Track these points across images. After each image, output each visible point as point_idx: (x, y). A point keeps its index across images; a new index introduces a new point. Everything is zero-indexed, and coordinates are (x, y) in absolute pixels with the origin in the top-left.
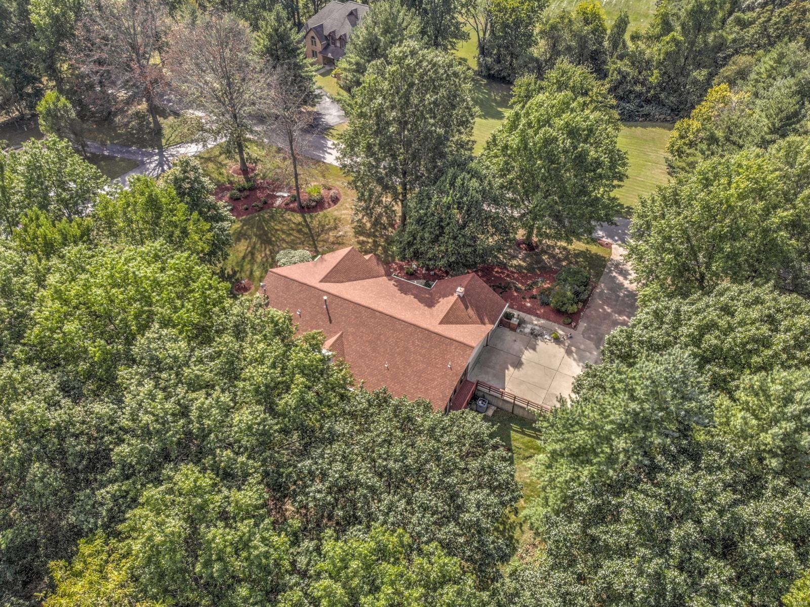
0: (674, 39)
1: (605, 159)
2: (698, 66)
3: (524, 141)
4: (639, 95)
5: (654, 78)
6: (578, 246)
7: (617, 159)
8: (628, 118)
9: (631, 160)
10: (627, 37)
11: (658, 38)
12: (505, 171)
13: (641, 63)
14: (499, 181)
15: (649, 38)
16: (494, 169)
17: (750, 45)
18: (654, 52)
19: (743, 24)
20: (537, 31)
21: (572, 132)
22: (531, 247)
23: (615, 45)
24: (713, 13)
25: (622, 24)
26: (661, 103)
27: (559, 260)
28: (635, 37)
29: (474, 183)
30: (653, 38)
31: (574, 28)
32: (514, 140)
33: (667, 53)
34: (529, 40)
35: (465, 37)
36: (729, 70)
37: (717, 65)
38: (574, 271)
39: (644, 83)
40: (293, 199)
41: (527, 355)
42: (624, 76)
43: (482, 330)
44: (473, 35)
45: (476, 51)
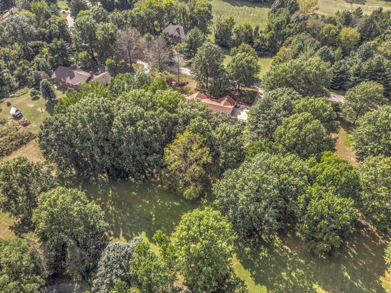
0: (272, 33)
1: (255, 67)
2: (279, 40)
3: (237, 64)
4: (264, 49)
5: (267, 44)
6: (250, 89)
7: (258, 68)
8: (261, 56)
9: (262, 68)
10: (259, 32)
11: (268, 32)
12: (233, 72)
13: (263, 40)
14: (232, 74)
15: (265, 32)
16: (230, 71)
17: (292, 34)
18: (267, 36)
19: (290, 27)
20: (233, 31)
21: (247, 61)
22: (239, 90)
23: (256, 35)
24: (282, 25)
25: (257, 28)
26: (270, 51)
27: (246, 93)
28: (261, 32)
29: (227, 75)
30: (266, 32)
31: (244, 30)
32: (234, 64)
33: (270, 37)
34: (231, 34)
35: (210, 33)
36: (287, 41)
37: (284, 40)
38: (250, 95)
39: (265, 46)
40: (177, 83)
41: (242, 112)
42: (259, 44)
43: (232, 107)
44: (213, 33)
45: (214, 38)
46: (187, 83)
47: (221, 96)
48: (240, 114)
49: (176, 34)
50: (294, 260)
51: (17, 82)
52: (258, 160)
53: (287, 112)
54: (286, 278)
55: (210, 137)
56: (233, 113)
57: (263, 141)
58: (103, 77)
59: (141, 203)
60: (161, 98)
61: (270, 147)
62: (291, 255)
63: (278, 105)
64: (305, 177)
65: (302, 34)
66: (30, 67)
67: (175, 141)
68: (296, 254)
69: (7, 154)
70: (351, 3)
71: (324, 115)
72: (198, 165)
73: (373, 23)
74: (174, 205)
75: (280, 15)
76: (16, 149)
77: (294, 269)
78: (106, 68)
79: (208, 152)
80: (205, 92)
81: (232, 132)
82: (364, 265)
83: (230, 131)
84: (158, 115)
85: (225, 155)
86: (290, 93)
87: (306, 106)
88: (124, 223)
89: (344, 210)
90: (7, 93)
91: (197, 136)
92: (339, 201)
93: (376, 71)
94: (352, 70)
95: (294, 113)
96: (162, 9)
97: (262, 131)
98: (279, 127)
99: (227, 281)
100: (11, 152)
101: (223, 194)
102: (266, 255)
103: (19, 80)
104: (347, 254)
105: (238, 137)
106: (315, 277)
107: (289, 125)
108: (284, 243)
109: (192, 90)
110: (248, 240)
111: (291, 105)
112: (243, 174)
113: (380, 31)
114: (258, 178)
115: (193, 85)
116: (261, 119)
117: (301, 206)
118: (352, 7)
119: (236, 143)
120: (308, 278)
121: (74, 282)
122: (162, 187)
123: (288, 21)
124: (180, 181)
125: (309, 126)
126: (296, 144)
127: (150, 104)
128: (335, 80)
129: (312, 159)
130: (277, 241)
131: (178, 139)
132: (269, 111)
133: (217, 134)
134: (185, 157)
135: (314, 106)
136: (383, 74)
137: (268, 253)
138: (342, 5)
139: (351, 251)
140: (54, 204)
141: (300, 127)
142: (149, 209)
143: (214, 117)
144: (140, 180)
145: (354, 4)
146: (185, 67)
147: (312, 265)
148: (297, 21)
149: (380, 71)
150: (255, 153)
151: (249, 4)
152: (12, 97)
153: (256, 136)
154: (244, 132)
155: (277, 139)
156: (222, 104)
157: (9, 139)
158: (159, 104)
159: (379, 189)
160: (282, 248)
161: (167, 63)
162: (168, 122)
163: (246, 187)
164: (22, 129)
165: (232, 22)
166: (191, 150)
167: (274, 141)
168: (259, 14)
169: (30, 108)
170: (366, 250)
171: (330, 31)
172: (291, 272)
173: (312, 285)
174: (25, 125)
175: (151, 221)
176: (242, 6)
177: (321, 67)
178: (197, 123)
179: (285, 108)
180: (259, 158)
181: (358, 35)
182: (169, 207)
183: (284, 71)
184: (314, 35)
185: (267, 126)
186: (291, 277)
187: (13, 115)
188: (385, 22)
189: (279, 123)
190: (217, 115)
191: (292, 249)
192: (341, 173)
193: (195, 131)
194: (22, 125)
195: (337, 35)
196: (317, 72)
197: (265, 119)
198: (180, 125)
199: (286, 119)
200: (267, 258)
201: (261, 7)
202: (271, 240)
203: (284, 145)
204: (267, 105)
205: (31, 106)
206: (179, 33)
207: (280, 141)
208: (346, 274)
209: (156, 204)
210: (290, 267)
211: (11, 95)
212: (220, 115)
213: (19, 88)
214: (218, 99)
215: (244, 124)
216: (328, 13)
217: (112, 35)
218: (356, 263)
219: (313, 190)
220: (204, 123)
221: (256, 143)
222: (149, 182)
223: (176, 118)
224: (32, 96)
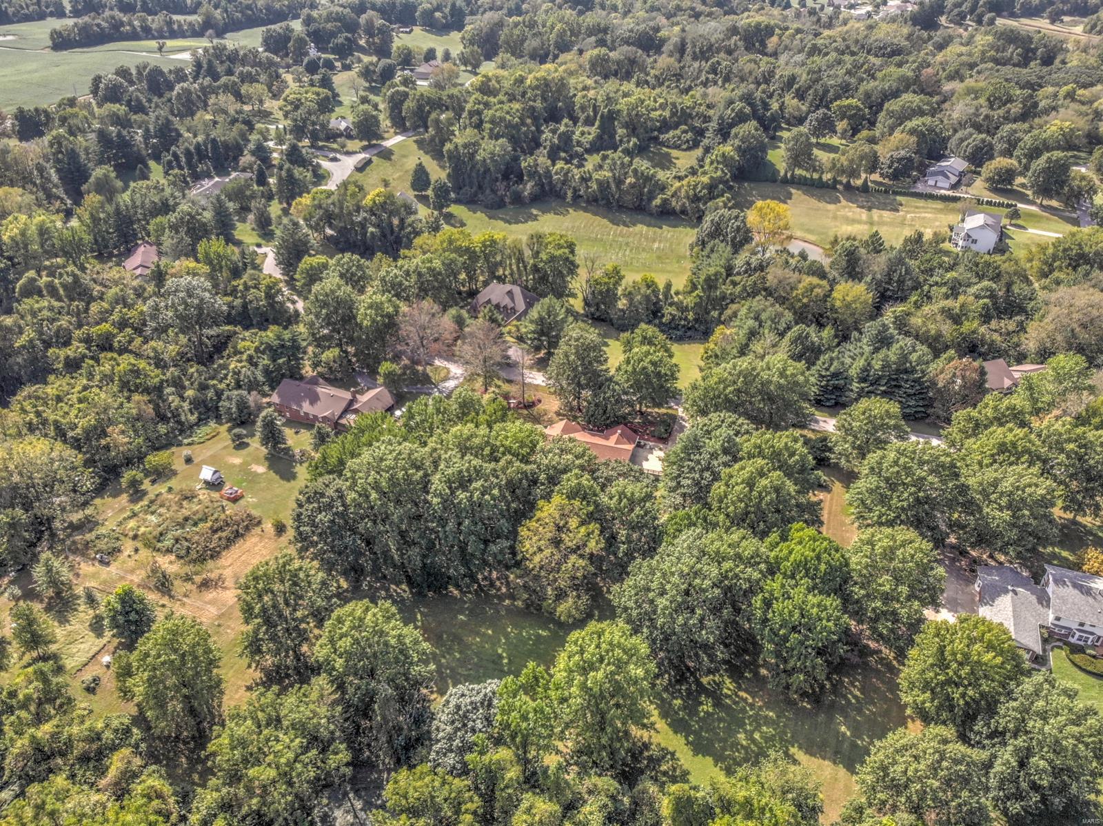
0: (698, 295)
1: (669, 371)
2: (715, 309)
3: (634, 369)
4: (684, 326)
5: (691, 316)
6: (663, 411)
7: (674, 371)
8: (679, 340)
9: (682, 368)
10: (672, 292)
11: (689, 293)
12: (627, 381)
13: (682, 309)
14: (626, 385)
15: (685, 293)
16: (623, 381)
17: (739, 298)
18: (689, 301)
19: (734, 284)
20: (620, 293)
22: (642, 413)
23: (666, 299)
24: (717, 280)
25: (669, 286)
26: (696, 330)
27: (656, 419)
28: (677, 293)
29: (617, 387)
31: (642, 291)
33: (695, 303)
34: (615, 298)
35: (574, 296)
36: (728, 312)
37: (723, 309)
38: (663, 422)
39: (686, 319)
40: (520, 403)
41: (650, 456)
42: (674, 316)
43: (630, 447)
44: (580, 296)
45: (582, 304)
46: (540, 401)
47: (608, 426)
48: (647, 460)
49: (506, 301)
50: (757, 714)
51: (192, 413)
52: (684, 541)
53: (729, 458)
54: (744, 743)
55: (597, 505)
56: (634, 458)
57: (692, 509)
58: (376, 397)
59: (478, 634)
60: (506, 437)
61: (705, 519)
62: (752, 706)
63: (713, 445)
64: (763, 566)
65: (758, 298)
66: (221, 382)
67: (538, 514)
68: (760, 704)
69: (212, 557)
70: (870, 209)
71: (791, 461)
72: (581, 556)
73: (904, 264)
74: (539, 636)
75: (714, 256)
76: (227, 547)
77: (758, 728)
78: (380, 380)
79: (597, 532)
80: (575, 418)
81: (637, 495)
82: (874, 714)
83: (633, 494)
84: (504, 470)
85: (628, 536)
86: (734, 423)
87: (760, 447)
88: (452, 670)
89: (824, 615)
90: (176, 436)
91: (577, 503)
92: (815, 601)
93: (898, 371)
94: (853, 372)
95: (741, 459)
96: (474, 252)
97: (689, 491)
98: (716, 484)
99: (646, 754)
100: (219, 553)
101: (631, 604)
102: (711, 710)
103: (196, 409)
104: (845, 697)
105: (648, 504)
106: (792, 737)
107: (733, 481)
108: (740, 688)
109: (551, 415)
110: (678, 687)
111: (735, 444)
112: (661, 566)
113: (921, 279)
114: (686, 570)
115: (552, 404)
116: (686, 470)
117: (759, 613)
118: (871, 217)
119: (646, 515)
120: (781, 739)
121: (381, 772)
122: (513, 604)
123: (729, 270)
124: (549, 588)
125: (764, 482)
126: (747, 513)
127: (487, 451)
128: (825, 390)
129: (774, 536)
130: (729, 685)
131: (541, 510)
132: (697, 457)
133: (611, 499)
134: (557, 542)
135: (773, 447)
136: (912, 377)
137: (714, 705)
138: (850, 214)
139: (851, 693)
140: (359, 625)
141: (750, 484)
142: (494, 645)
143: (603, 468)
144: (470, 592)
145: (874, 211)
146: (531, 368)
147: (788, 719)
148: (746, 272)
149: (906, 371)
150: (680, 531)
151: (648, 218)
152: (189, 444)
153: (679, 500)
154: (658, 494)
155: (715, 505)
156: (612, 442)
157: (211, 528)
158: (502, 449)
159: (880, 581)
160: (737, 696)
161: (499, 364)
162: (521, 480)
163: (668, 587)
164: (230, 509)
165: (616, 275)
166: (568, 530)
167: (710, 510)
168: (671, 245)
169: (234, 466)
170: (876, 690)
171: (812, 291)
172: (752, 732)
173: (788, 749)
174: (235, 499)
175: (502, 665)
176: (634, 225)
177: (788, 373)
178: (574, 482)
179: (726, 451)
180: (687, 536)
181: (870, 297)
182: (530, 639)
183: (721, 381)
184: (782, 300)
185: (697, 483)
186: (753, 741)
187: (206, 482)
188: (929, 261)
189: (716, 477)
190: (607, 465)
191: (753, 698)
192: (818, 558)
193: (572, 495)
194: (229, 499)
195: (829, 296)
196: (782, 381)
197: (692, 469)
198: (543, 484)
199: (727, 470)
200: (712, 714)
201: (675, 226)
202: (718, 685)
203: (728, 515)
204: (694, 446)
205: (237, 461)
206: (512, 299)
207: (720, 508)
208: (843, 729)
209: (507, 636)
210: (750, 724)
211: (186, 441)
212: (613, 464)
213: (197, 424)
214: (602, 431)
215: (657, 479)
216: (819, 234)
217: (389, 316)
218: (860, 711)
219: (774, 585)
220: (586, 480)
221: (681, 513)
222: (487, 594)
223: (533, 473)
224: (234, 441)
